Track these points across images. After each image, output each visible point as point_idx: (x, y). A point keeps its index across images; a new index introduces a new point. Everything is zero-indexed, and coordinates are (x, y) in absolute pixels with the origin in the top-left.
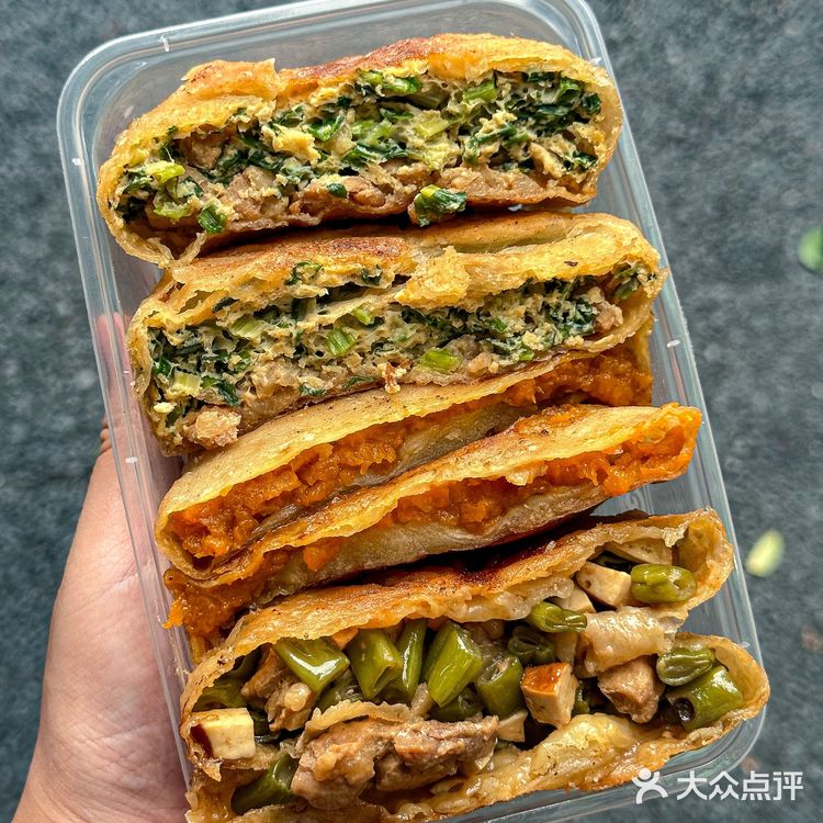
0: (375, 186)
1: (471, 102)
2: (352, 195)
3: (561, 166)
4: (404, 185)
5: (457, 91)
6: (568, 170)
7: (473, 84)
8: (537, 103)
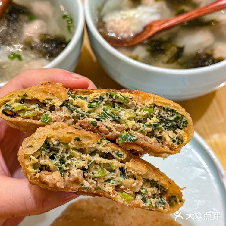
0: (107, 127)
1: (145, 112)
2: (98, 127)
3: (171, 141)
4: (117, 131)
5: (140, 107)
6: (174, 143)
7: (147, 106)
8: (167, 119)
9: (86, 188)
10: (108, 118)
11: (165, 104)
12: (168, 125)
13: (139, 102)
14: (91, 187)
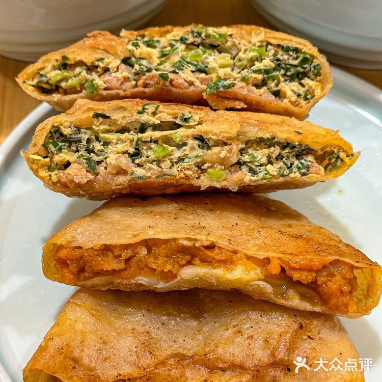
0: (186, 81)
1: (251, 53)
4: (202, 84)
6: (298, 98)
7: (254, 45)
8: (287, 63)
9: (139, 178)
10: (187, 67)
11: (283, 40)
12: (289, 73)
13: (243, 40)
14: (149, 174)
